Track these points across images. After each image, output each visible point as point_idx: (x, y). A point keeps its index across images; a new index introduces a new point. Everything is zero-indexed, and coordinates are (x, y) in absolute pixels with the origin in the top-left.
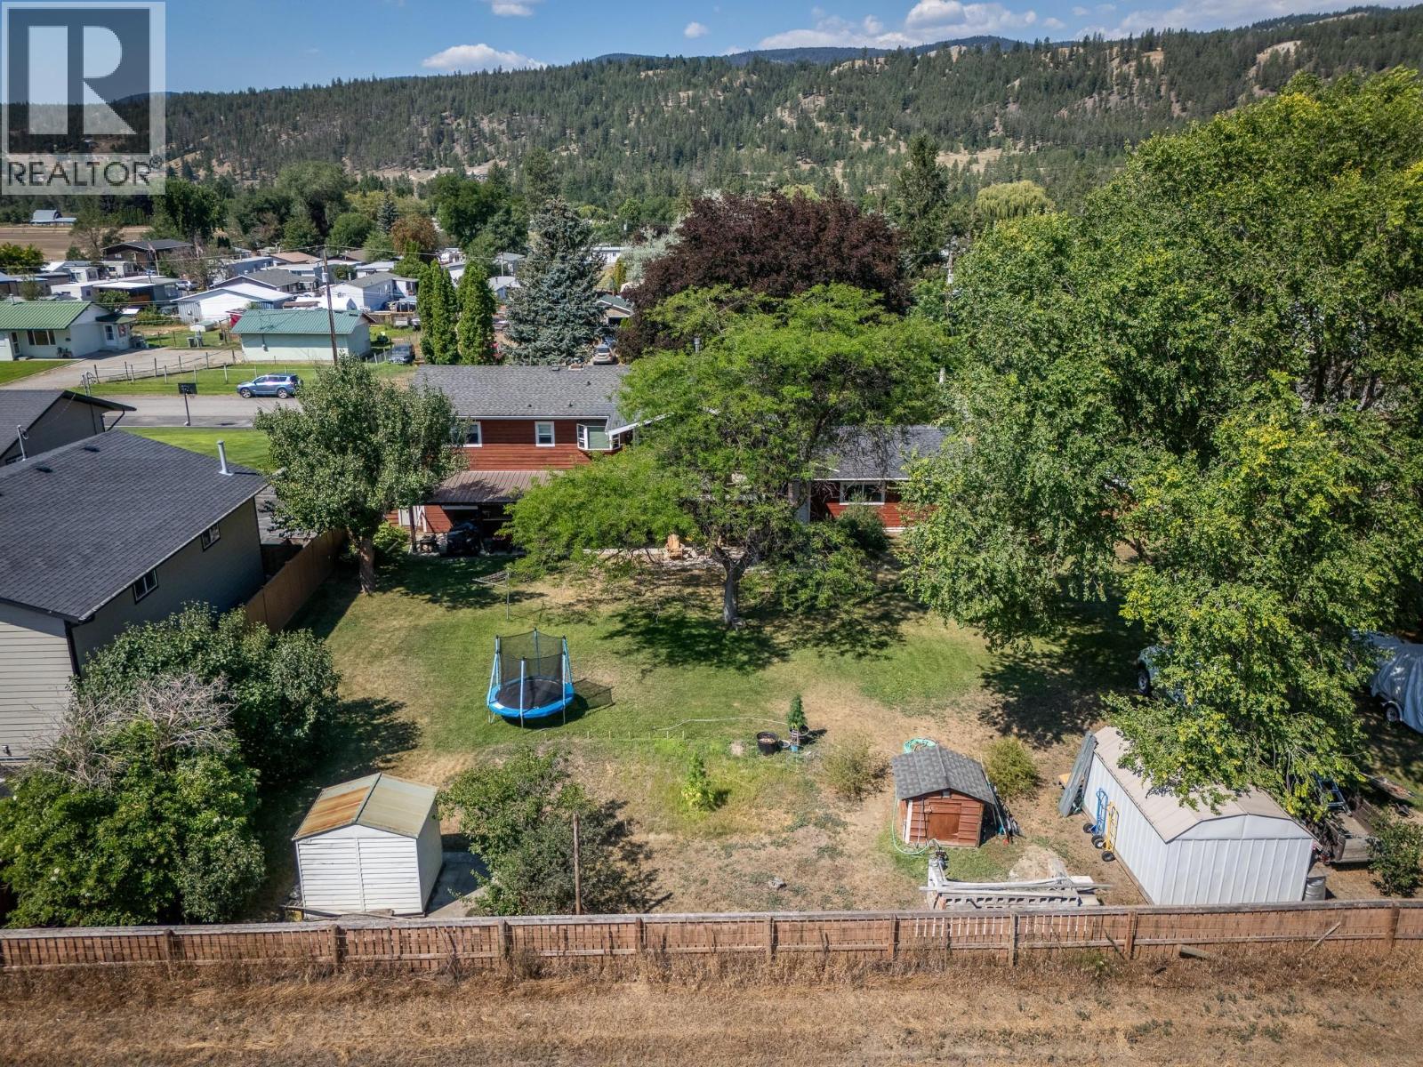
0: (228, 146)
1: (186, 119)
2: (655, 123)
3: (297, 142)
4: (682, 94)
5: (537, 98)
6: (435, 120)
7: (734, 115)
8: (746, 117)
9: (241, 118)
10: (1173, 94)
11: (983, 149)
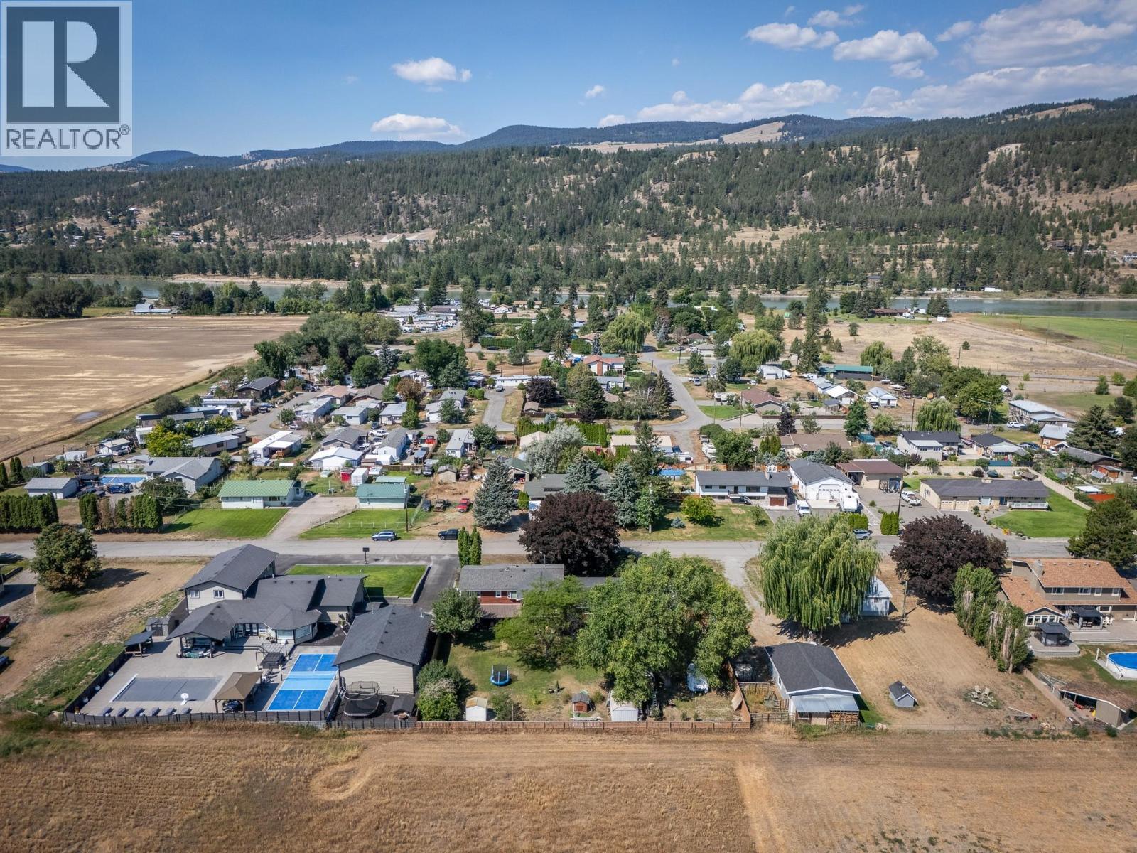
0: (236, 216)
1: (203, 193)
2: (546, 203)
3: (286, 213)
4: (566, 178)
5: (460, 181)
6: (385, 198)
7: (604, 198)
8: (612, 198)
9: (245, 194)
10: (923, 186)
11: (783, 226)
